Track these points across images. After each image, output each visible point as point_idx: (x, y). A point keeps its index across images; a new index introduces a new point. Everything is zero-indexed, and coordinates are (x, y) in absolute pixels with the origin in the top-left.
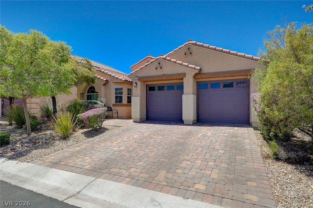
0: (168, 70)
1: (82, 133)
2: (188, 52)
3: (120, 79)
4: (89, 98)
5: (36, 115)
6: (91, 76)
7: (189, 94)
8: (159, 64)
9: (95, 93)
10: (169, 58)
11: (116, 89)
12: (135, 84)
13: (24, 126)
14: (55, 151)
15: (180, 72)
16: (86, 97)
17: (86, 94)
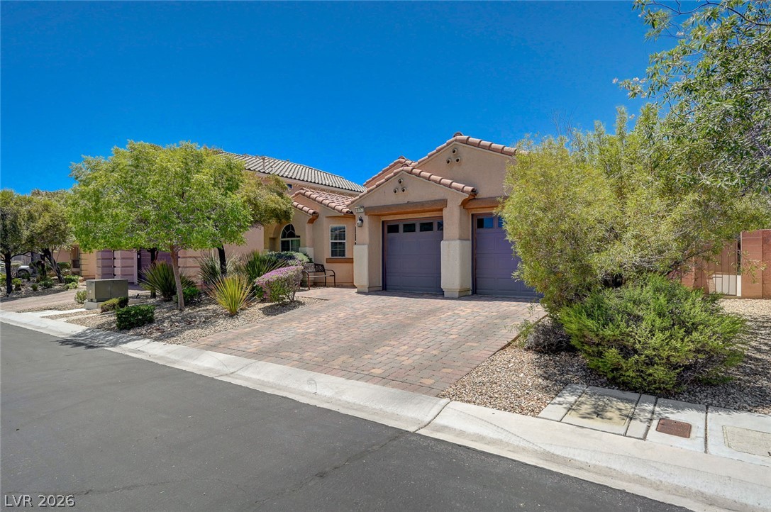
0: (416, 193)
1: (260, 309)
2: (454, 158)
3: (338, 211)
4: (286, 246)
5: (194, 279)
6: (284, 207)
7: (453, 240)
8: (400, 182)
9: (294, 237)
10: (418, 171)
11: (333, 230)
12: (359, 222)
13: (174, 298)
14: (215, 332)
15: (437, 197)
16: (279, 245)
17: (280, 239)
